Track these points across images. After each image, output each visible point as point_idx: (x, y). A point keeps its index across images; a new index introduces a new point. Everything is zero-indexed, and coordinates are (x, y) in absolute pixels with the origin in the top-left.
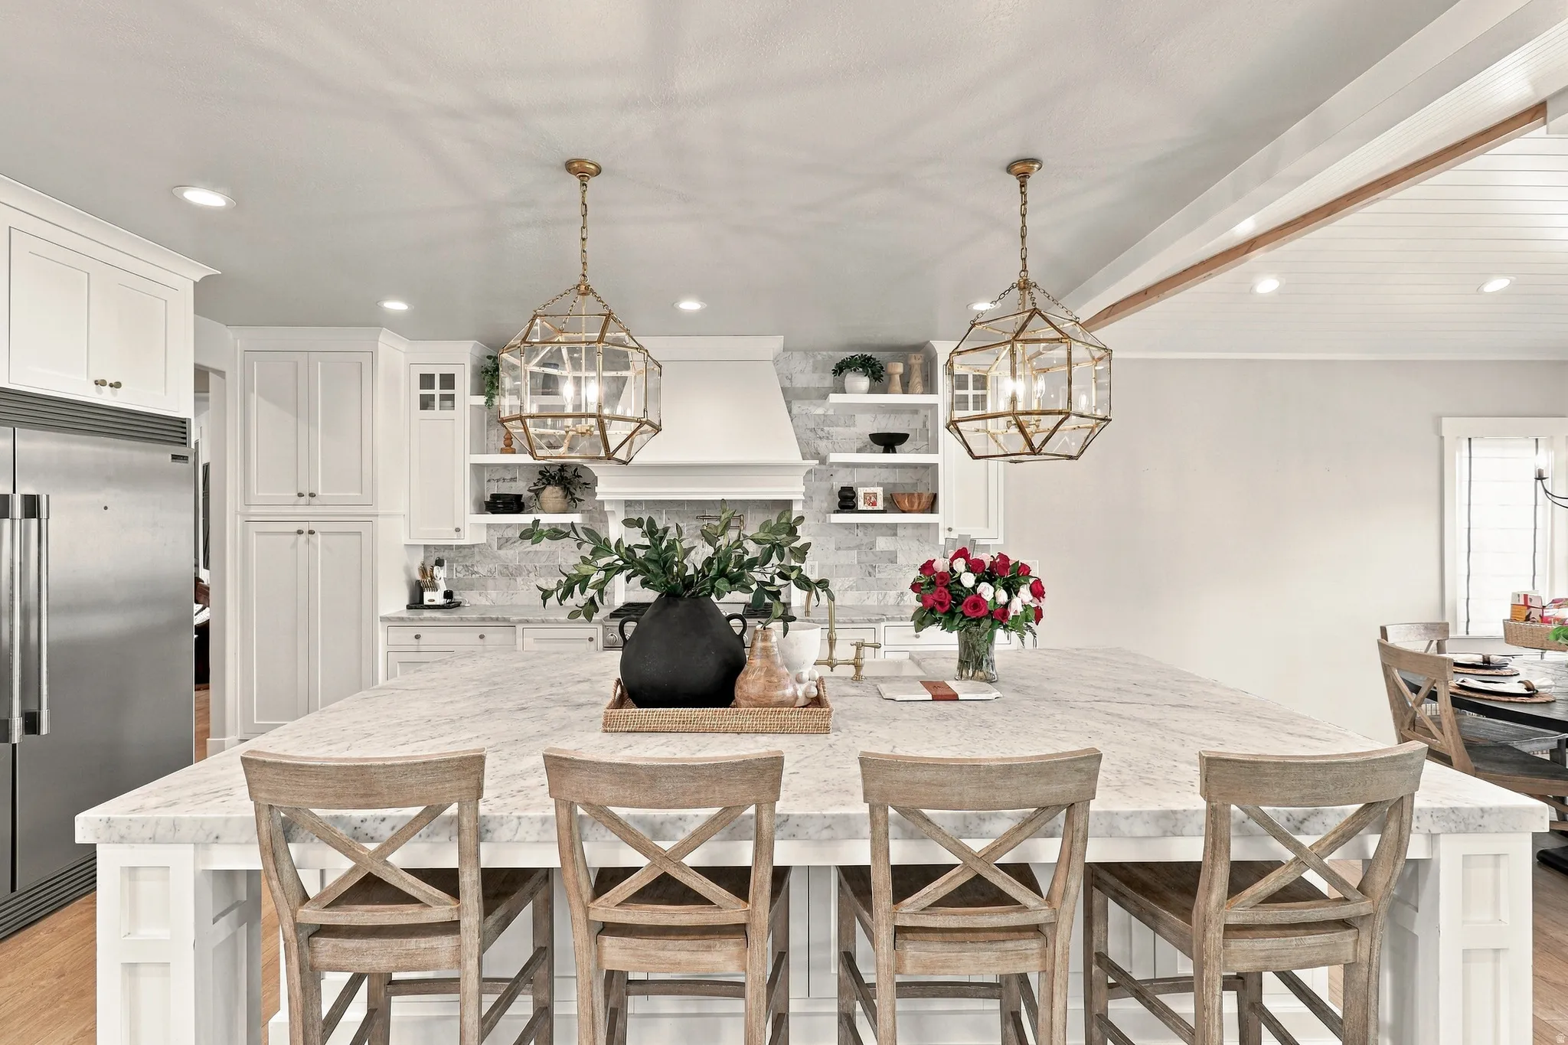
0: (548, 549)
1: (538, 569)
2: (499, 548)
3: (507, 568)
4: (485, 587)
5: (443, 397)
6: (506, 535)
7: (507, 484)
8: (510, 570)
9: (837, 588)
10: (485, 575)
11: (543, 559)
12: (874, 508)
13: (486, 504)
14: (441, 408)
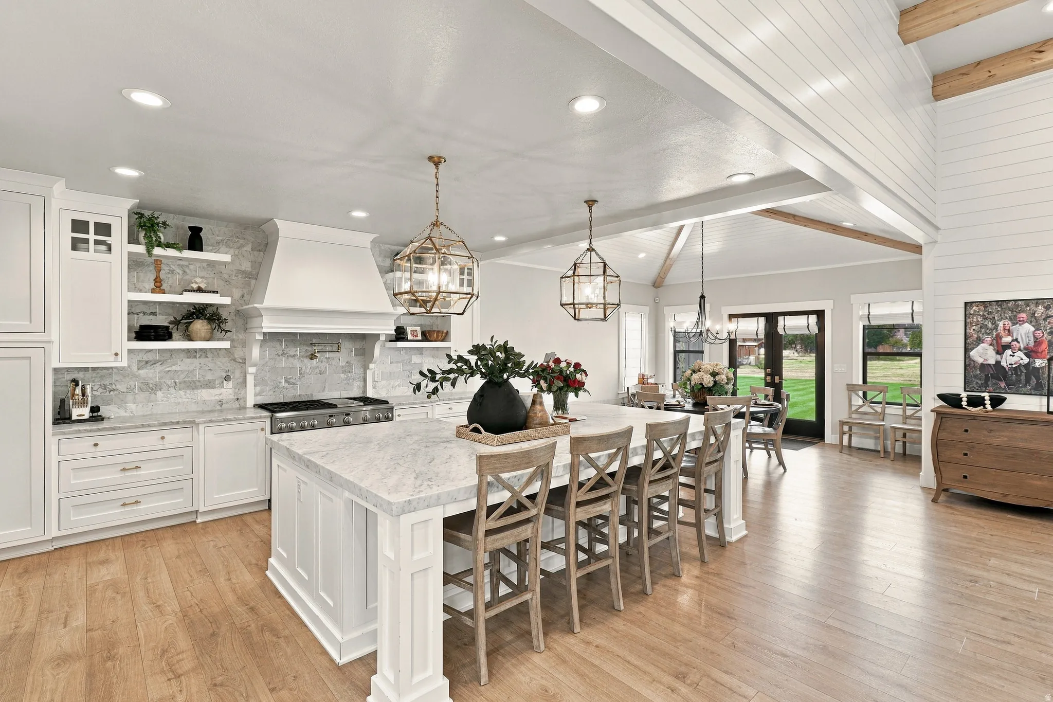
0: (187, 369)
1: (177, 384)
2: (138, 369)
3: (147, 384)
4: (124, 402)
5: (97, 242)
6: (145, 358)
7: (147, 317)
8: (151, 386)
9: (391, 386)
10: (124, 392)
11: (182, 376)
12: (415, 339)
13: (136, 333)
14: (95, 251)
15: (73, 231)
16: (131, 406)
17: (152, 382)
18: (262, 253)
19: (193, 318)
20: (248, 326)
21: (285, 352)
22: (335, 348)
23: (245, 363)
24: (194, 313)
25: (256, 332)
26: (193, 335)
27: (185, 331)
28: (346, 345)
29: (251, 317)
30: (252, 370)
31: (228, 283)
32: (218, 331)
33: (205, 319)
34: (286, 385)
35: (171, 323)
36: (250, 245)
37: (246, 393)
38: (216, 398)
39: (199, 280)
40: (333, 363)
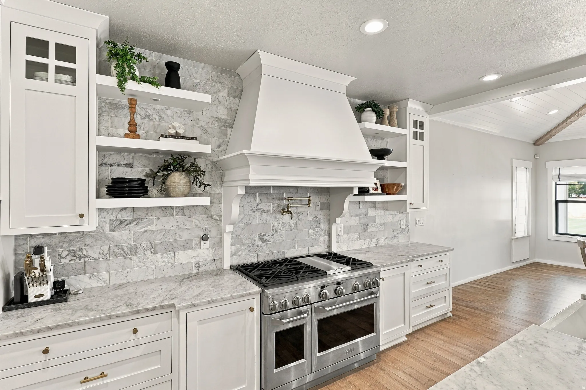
0: (164, 228)
1: (154, 246)
2: (112, 231)
3: (122, 248)
4: (96, 270)
5: (59, 70)
6: (120, 217)
7: (121, 169)
8: (126, 249)
9: (351, 239)
10: (96, 258)
11: (159, 237)
12: (376, 192)
13: (108, 187)
14: (57, 81)
15: (27, 53)
16: (105, 275)
17: (126, 245)
18: (237, 99)
19: (171, 170)
20: (226, 179)
21: (259, 208)
22: (305, 202)
23: (221, 221)
24: (171, 164)
25: (237, 186)
26: (171, 190)
27: (162, 185)
28: (316, 199)
29: (229, 169)
30: (229, 228)
31: (204, 132)
32: (196, 185)
33: (183, 171)
34: (260, 242)
35: (147, 175)
36: (226, 90)
37: (223, 253)
38: (194, 260)
39: (176, 124)
40: (302, 219)
